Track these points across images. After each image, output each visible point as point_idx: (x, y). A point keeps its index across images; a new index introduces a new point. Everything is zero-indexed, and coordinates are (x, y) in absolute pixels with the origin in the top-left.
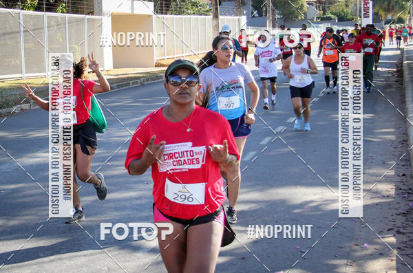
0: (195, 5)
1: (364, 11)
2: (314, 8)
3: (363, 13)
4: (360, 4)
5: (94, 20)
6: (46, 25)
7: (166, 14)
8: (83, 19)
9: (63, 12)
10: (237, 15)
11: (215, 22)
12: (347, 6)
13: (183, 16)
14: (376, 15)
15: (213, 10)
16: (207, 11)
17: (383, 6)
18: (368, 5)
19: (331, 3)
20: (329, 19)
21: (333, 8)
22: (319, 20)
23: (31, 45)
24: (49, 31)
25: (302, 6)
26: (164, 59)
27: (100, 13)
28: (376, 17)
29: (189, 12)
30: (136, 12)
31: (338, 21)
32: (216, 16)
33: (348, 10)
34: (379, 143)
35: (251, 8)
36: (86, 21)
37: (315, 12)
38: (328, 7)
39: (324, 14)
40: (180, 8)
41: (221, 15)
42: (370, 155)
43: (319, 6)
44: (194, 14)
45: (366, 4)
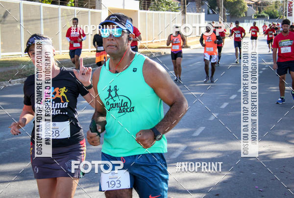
0: (168, 4)
1: (289, 11)
2: (252, 8)
3: (288, 12)
4: (286, 6)
5: (95, 12)
6: (60, 15)
7: (147, 10)
9: (72, 6)
10: (198, 12)
11: (183, 17)
12: (276, 7)
13: (159, 12)
15: (182, 8)
16: (177, 9)
19: (265, 6)
20: (262, 17)
21: (266, 9)
22: (256, 18)
24: (62, 19)
25: (244, 7)
26: (146, 43)
27: (100, 8)
29: (164, 9)
30: (126, 8)
31: (270, 18)
32: (184, 13)
33: (277, 11)
35: (207, 7)
36: (89, 13)
37: (253, 12)
38: (263, 8)
39: (259, 13)
40: (157, 6)
41: (188, 12)
43: (256, 7)
44: (167, 10)
45: (290, 6)
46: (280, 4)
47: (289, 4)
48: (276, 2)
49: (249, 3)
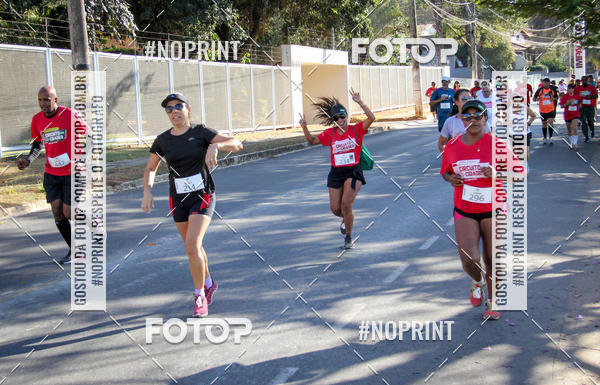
1: (577, 60)
2: (523, 57)
3: (575, 62)
4: (572, 53)
5: (282, 71)
6: (228, 77)
8: (270, 70)
9: (247, 63)
11: (415, 74)
12: (558, 55)
13: (380, 67)
14: (589, 64)
16: (407, 61)
17: (597, 56)
18: (581, 54)
19: (542, 52)
20: (539, 70)
21: (543, 58)
22: (528, 71)
23: (212, 99)
24: (232, 83)
25: (510, 55)
26: (360, 114)
27: (289, 64)
28: (590, 67)
30: (328, 62)
31: (550, 71)
32: (416, 68)
33: (560, 60)
35: (455, 58)
36: (273, 73)
37: (525, 62)
39: (534, 64)
43: (529, 56)
44: (393, 64)
45: (579, 53)
46: (563, 49)
47: (576, 50)
48: (558, 47)
49: (517, 49)
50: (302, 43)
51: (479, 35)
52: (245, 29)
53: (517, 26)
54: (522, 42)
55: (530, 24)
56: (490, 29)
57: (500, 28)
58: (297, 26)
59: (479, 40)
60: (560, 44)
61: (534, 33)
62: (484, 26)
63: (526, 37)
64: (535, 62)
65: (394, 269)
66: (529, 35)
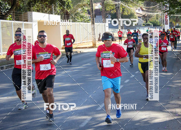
0: (82, 17)
2: (141, 19)
3: (165, 22)
4: (163, 18)
5: (28, 24)
6: (1, 27)
8: (22, 24)
9: (10, 20)
10: (103, 23)
11: (93, 26)
12: (157, 19)
13: (76, 23)
14: (171, 23)
15: (92, 20)
16: (88, 20)
17: (174, 19)
18: (167, 19)
19: (150, 17)
20: (148, 25)
21: (150, 20)
22: (144, 26)
27: (32, 21)
29: (79, 21)
30: (51, 20)
31: (153, 26)
32: (93, 23)
33: (158, 21)
34: (175, 88)
36: (23, 25)
37: (142, 22)
38: (148, 19)
39: (146, 22)
40: (74, 19)
41: (96, 22)
42: (172, 94)
43: (144, 19)
44: (82, 22)
45: (166, 18)
46: (159, 16)
47: (165, 17)
48: (157, 15)
49: (139, 15)
50: (38, 11)
51: (121, 9)
52: (9, 4)
53: (139, 5)
54: (141, 12)
55: (144, 4)
56: (126, 6)
57: (131, 6)
58: (35, 3)
59: (121, 11)
60: (158, 13)
61: (146, 8)
62: (124, 5)
63: (143, 10)
64: (147, 21)
65: (85, 119)
66: (144, 9)
